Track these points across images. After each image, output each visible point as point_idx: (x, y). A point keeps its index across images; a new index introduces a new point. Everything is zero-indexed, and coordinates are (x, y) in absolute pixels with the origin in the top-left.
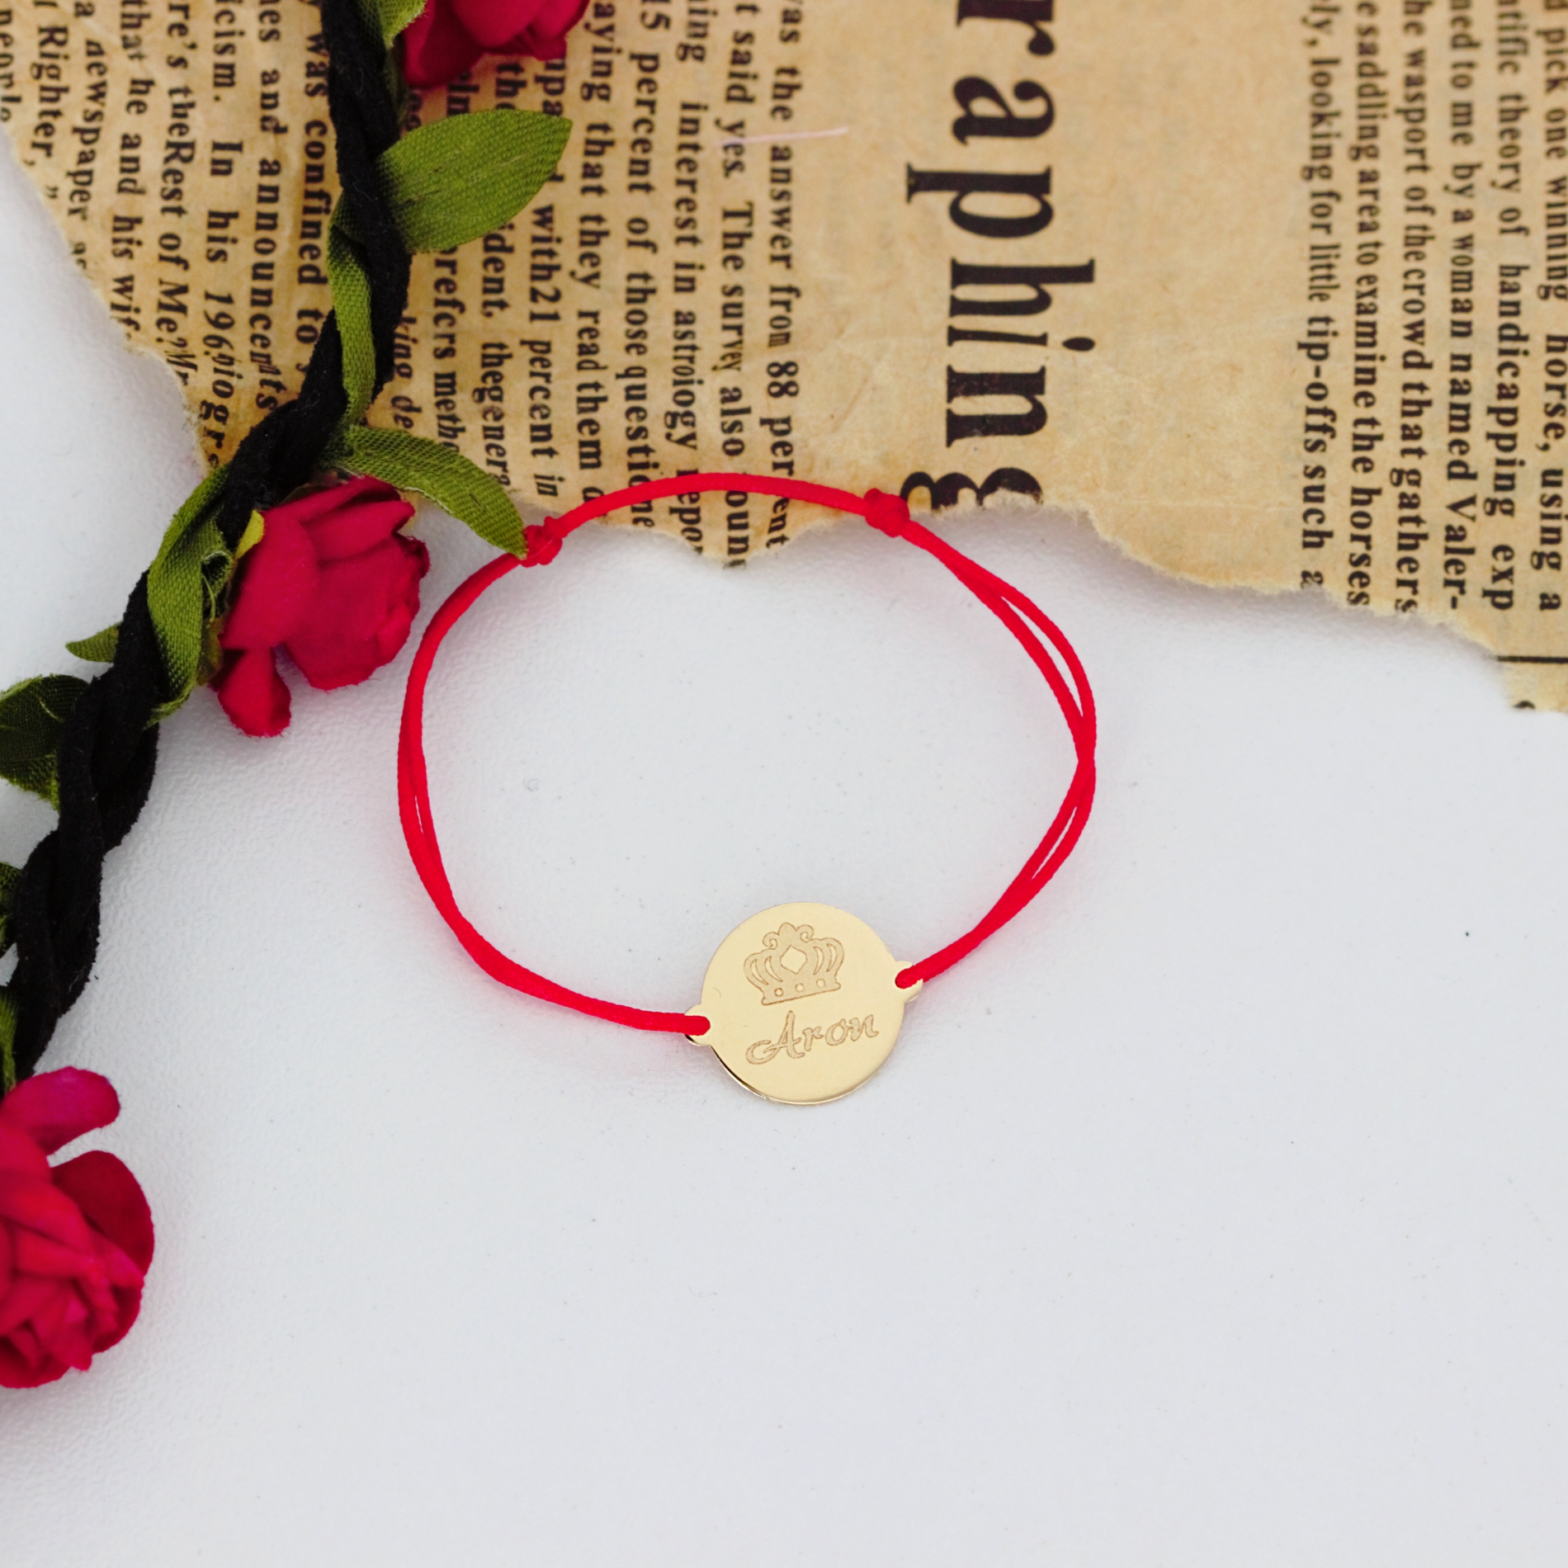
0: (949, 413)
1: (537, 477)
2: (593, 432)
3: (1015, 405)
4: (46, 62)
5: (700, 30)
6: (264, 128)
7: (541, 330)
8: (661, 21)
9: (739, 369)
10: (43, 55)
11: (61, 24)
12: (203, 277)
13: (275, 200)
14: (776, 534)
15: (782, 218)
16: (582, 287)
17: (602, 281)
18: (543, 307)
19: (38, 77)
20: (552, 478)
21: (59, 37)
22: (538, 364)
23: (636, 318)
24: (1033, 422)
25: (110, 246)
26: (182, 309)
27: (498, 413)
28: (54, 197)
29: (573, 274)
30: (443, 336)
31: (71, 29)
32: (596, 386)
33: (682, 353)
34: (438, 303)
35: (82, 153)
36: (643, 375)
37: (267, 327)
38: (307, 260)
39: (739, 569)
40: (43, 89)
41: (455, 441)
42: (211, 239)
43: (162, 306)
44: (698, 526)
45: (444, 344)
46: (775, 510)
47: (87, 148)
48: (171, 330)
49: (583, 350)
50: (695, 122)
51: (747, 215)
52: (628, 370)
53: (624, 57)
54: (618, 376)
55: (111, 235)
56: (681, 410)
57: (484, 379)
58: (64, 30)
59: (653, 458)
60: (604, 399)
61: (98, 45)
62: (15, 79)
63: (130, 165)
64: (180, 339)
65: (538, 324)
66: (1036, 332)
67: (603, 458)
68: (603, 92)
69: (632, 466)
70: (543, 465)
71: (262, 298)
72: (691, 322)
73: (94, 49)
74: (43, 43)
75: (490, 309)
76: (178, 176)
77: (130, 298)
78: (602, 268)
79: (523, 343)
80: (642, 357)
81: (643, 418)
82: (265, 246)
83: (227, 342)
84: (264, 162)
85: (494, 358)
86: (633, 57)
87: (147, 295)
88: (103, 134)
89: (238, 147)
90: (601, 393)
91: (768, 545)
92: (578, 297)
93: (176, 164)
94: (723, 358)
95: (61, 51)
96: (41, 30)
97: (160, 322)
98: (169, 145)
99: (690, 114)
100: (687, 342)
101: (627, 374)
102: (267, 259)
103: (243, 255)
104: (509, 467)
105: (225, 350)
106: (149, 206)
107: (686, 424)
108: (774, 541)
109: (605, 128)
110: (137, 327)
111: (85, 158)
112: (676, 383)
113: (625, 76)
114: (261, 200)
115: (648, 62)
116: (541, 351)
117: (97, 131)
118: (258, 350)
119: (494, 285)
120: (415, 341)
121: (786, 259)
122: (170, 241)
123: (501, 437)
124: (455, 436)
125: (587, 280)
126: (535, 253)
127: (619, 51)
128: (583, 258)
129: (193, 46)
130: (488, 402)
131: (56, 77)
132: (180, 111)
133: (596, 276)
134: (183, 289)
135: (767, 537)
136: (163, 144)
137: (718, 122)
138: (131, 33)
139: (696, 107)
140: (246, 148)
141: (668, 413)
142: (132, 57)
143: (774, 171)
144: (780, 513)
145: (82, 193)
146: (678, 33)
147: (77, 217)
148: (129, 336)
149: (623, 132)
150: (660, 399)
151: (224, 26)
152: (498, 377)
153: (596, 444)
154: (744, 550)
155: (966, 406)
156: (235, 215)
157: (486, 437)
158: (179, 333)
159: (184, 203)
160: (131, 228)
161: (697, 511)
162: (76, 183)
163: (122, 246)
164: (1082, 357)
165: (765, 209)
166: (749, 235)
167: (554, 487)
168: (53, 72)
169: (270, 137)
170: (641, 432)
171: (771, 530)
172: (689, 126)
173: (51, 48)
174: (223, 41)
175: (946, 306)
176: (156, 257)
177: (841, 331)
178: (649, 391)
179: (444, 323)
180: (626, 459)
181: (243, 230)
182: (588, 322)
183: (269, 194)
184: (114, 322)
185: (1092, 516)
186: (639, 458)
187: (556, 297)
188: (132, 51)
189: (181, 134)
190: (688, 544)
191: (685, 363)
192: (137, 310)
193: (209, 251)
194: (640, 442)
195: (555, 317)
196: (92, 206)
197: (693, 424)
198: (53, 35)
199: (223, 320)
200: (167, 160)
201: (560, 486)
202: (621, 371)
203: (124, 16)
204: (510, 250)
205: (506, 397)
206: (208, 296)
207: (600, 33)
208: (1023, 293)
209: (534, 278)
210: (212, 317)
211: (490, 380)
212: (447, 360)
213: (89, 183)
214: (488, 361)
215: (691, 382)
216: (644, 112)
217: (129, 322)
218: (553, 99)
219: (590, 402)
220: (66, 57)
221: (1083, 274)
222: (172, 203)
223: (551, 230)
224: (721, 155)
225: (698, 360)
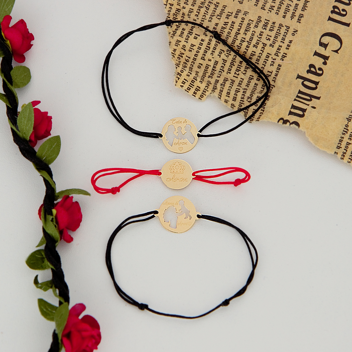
0: (290, 110)
1: (225, 99)
2: (236, 96)
3: (301, 113)
4: (176, 14)
5: (274, 43)
6: (204, 34)
7: (234, 79)
8: (269, 39)
9: (261, 94)
10: (175, 12)
11: (180, 9)
12: (187, 53)
13: (202, 45)
14: (258, 120)
15: (276, 75)
16: (243, 74)
17: (246, 75)
18: (236, 75)
19: (174, 15)
20: (227, 100)
21: (179, 11)
22: (232, 83)
23: (249, 82)
24: (302, 116)
25: (175, 44)
26: (182, 57)
27: (223, 88)
28: (170, 34)
29: (242, 72)
30: (219, 74)
31: (181, 10)
32: (239, 89)
33: (254, 89)
34: (220, 69)
35: (176, 29)
36: (247, 90)
37: (194, 64)
38: (203, 56)
39: (250, 123)
40: (174, 17)
41: (215, 90)
42: (190, 48)
43: (179, 55)
44: (247, 115)
45: (219, 75)
46: (259, 116)
47: (177, 28)
48: (179, 59)
49: (239, 84)
50: (269, 56)
51: (272, 73)
52: (245, 89)
53: (262, 43)
54: (243, 89)
55: (176, 42)
56: (250, 97)
57: (223, 83)
58: (180, 10)
59: (244, 103)
60: (240, 91)
61: (184, 14)
62: (170, 14)
63: (182, 33)
64: (180, 61)
65: (234, 77)
66: (308, 104)
67: (236, 100)
68: (256, 47)
69: (240, 103)
70: (227, 98)
71: (195, 59)
72: (257, 85)
73: (183, 14)
74: (176, 11)
75: (228, 73)
76: (189, 37)
77: (175, 53)
78: (247, 73)
79: (231, 79)
80: (248, 88)
81: (244, 96)
82: (198, 52)
83: (187, 64)
84: (202, 39)
85: (226, 80)
86: (263, 43)
87: (177, 53)
88: (180, 27)
89: (199, 36)
90: (239, 90)
91: (256, 121)
92: (241, 76)
93: (189, 35)
94: (260, 92)
95: (179, 13)
96: (177, 9)
97: (178, 58)
98: (189, 32)
99: (268, 55)
100: (255, 88)
101: (244, 89)
102: (197, 54)
103: (194, 52)
104: (221, 97)
105: (186, 65)
106: (183, 40)
107: (250, 99)
108: (257, 121)
109: (255, 52)
110: (174, 57)
111: (176, 30)
112: (251, 93)
113: (260, 46)
114: (200, 45)
115: (265, 45)
116: (233, 82)
117: (179, 26)
118: (191, 67)
119: (230, 70)
120: (215, 74)
121: (275, 81)
122: (184, 46)
123: (222, 92)
124: (215, 89)
125: (244, 74)
126: (238, 67)
127: (261, 42)
128: (244, 70)
129: (198, 19)
130: (222, 86)
131: (176, 16)
132: (193, 27)
133: (246, 74)
134: (183, 54)
135: (256, 120)
136: (188, 31)
137: (272, 58)
138: (189, 13)
139: (270, 54)
140: (200, 36)
141: (248, 97)
142: (188, 17)
143: (278, 68)
144: (259, 117)
145: (174, 35)
146: (271, 42)
147: (172, 38)
148: (172, 58)
149: (257, 54)
150: (248, 94)
151: (204, 17)
152: (225, 83)
153: (236, 98)
154: (252, 121)
155: (293, 110)
156: (195, 46)
157: (220, 91)
158: (180, 60)
159: (188, 41)
160: (179, 42)
161: (247, 113)
162: (173, 33)
163: (177, 44)
164: (313, 109)
165: (274, 73)
166: (271, 76)
167: (227, 102)
168: (176, 15)
169: (204, 36)
170: (243, 98)
171: (257, 119)
172: (268, 57)
173: (177, 12)
174: (203, 19)
175: (296, 96)
176: (181, 48)
177: (279, 94)
178: (247, 93)
179: (220, 72)
180: (240, 101)
181: (196, 48)
182: (242, 80)
183: (201, 44)
184: (171, 55)
185: (306, 132)
186: (242, 102)
187: (238, 75)
188: (189, 16)
189: (191, 31)
190: (244, 117)
191: (254, 91)
192: (175, 55)
193: (189, 50)
194: (242, 100)
195: (237, 77)
196: (174, 37)
197: (251, 100)
198: (178, 10)
199: (187, 60)
200: (188, 34)
201: (228, 102)
202: (244, 88)
203: (189, 11)
204: (234, 65)
205: (225, 86)
206: (187, 56)
207: (259, 38)
208: (308, 98)
209: (236, 71)
210: (186, 60)
211: (224, 83)
212: (219, 78)
213: (175, 33)
214: (225, 80)
215: (253, 93)
216: (261, 52)
217: (173, 56)
218: (248, 45)
219: (237, 91)
220: (179, 14)
221: (318, 98)
222: (186, 41)
223: (241, 65)
224: (271, 63)
225: (256, 91)
